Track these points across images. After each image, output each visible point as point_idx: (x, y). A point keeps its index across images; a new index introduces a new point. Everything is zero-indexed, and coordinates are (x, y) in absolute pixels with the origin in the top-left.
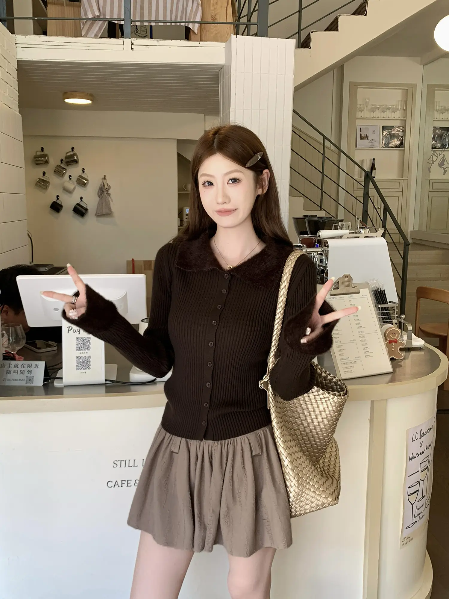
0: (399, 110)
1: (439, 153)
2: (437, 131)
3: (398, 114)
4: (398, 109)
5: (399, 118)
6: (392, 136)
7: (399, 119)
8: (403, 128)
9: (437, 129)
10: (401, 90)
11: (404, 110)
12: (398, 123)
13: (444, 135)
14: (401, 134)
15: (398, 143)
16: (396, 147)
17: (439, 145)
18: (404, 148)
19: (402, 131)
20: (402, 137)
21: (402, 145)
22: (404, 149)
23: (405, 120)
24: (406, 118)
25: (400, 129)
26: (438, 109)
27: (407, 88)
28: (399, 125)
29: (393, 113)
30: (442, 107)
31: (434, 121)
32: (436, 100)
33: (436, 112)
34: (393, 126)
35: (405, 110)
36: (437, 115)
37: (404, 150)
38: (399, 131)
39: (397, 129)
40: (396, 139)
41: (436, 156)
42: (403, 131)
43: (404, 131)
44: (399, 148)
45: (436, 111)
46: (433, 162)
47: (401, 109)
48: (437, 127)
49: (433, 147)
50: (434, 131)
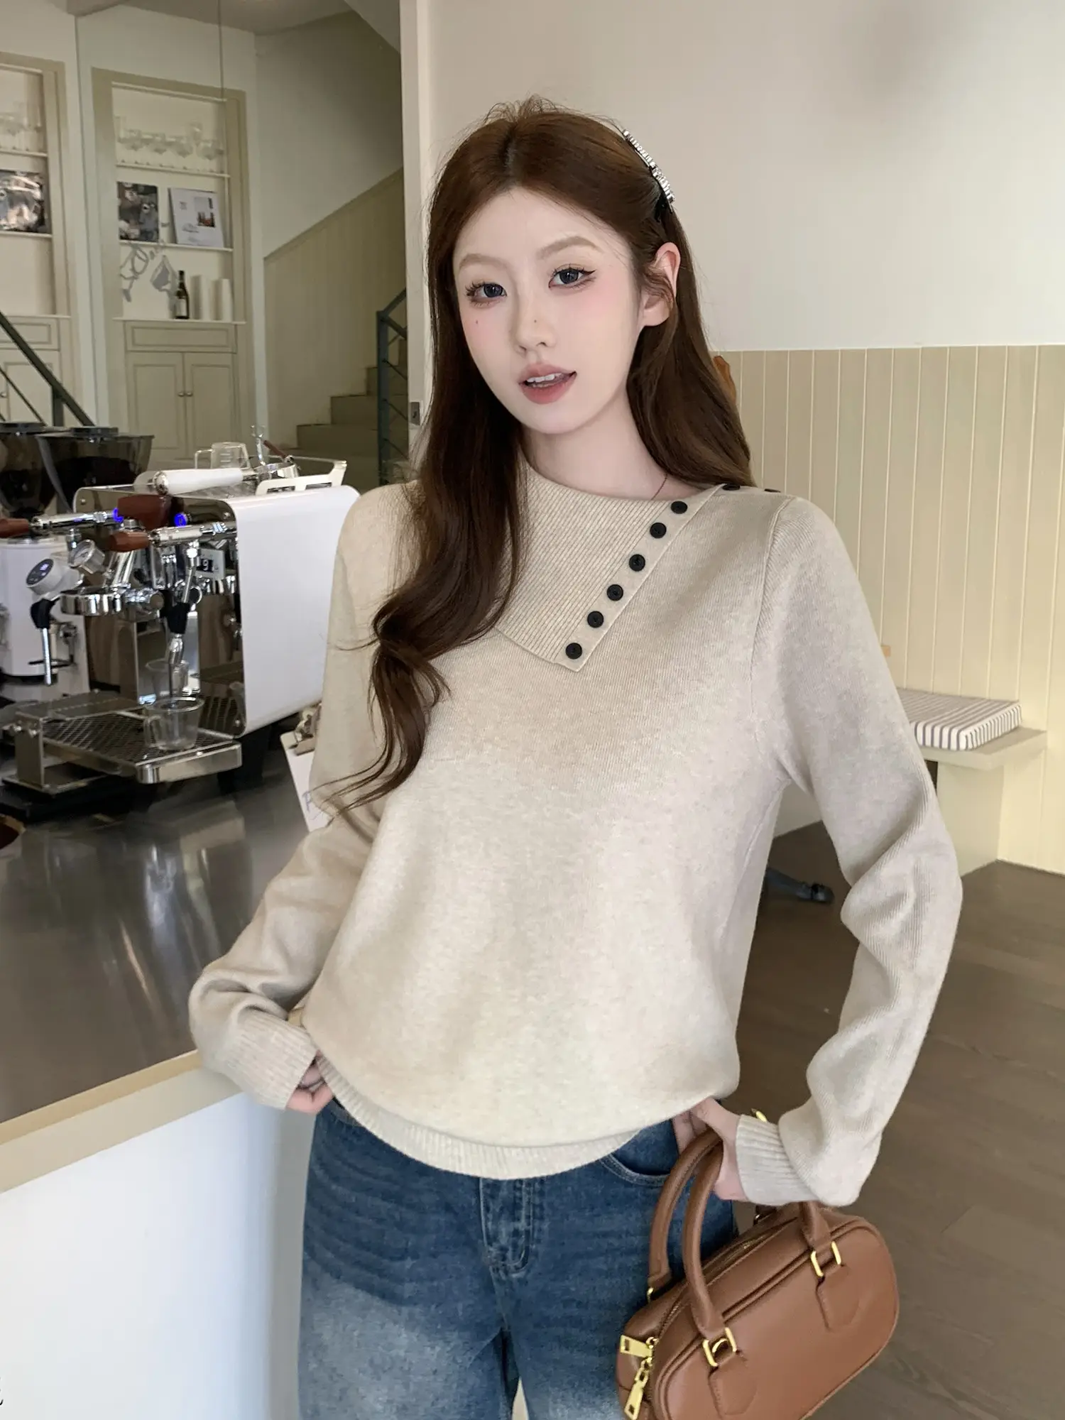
0: (25, 130)
1: (152, 253)
2: (128, 194)
3: (24, 140)
4: (21, 126)
5: (27, 150)
6: (14, 199)
7: (27, 153)
8: (41, 178)
9: (128, 189)
10: (21, 76)
11: (38, 129)
12: (26, 165)
13: (145, 205)
14: (37, 194)
15: (29, 217)
16: (29, 229)
17: (135, 232)
18: (50, 232)
19: (37, 186)
20: (40, 202)
21: (42, 224)
22: (47, 235)
23: (45, 159)
24: (46, 152)
25: (32, 180)
26: (122, 135)
27: (39, 71)
28: (29, 170)
29: (9, 137)
30: (131, 131)
31: (119, 166)
32: (116, 112)
33: (118, 145)
34: (13, 173)
35: (41, 131)
36: (123, 153)
37: (50, 240)
38: (31, 187)
39: (26, 180)
40: (25, 209)
41: (140, 258)
42: (41, 187)
43: (44, 187)
44: (36, 232)
45: (120, 141)
46: (136, 274)
47: (29, 125)
48: (127, 184)
49: (123, 235)
50: (121, 195)
